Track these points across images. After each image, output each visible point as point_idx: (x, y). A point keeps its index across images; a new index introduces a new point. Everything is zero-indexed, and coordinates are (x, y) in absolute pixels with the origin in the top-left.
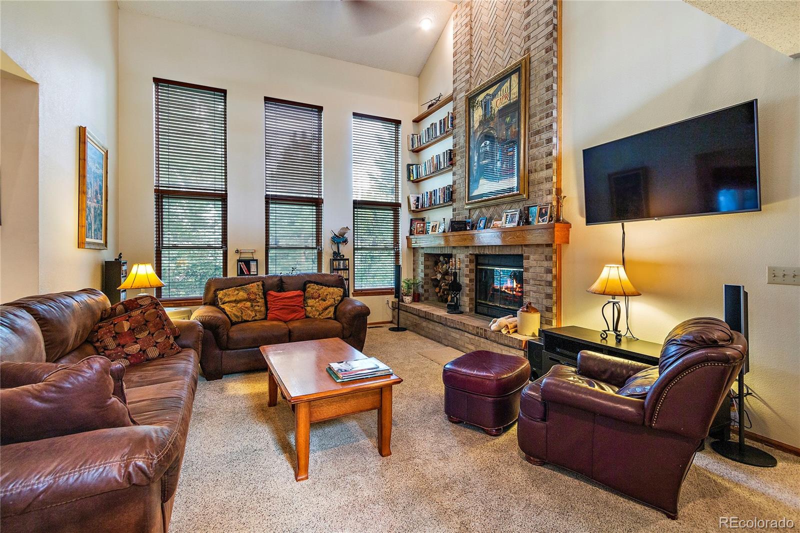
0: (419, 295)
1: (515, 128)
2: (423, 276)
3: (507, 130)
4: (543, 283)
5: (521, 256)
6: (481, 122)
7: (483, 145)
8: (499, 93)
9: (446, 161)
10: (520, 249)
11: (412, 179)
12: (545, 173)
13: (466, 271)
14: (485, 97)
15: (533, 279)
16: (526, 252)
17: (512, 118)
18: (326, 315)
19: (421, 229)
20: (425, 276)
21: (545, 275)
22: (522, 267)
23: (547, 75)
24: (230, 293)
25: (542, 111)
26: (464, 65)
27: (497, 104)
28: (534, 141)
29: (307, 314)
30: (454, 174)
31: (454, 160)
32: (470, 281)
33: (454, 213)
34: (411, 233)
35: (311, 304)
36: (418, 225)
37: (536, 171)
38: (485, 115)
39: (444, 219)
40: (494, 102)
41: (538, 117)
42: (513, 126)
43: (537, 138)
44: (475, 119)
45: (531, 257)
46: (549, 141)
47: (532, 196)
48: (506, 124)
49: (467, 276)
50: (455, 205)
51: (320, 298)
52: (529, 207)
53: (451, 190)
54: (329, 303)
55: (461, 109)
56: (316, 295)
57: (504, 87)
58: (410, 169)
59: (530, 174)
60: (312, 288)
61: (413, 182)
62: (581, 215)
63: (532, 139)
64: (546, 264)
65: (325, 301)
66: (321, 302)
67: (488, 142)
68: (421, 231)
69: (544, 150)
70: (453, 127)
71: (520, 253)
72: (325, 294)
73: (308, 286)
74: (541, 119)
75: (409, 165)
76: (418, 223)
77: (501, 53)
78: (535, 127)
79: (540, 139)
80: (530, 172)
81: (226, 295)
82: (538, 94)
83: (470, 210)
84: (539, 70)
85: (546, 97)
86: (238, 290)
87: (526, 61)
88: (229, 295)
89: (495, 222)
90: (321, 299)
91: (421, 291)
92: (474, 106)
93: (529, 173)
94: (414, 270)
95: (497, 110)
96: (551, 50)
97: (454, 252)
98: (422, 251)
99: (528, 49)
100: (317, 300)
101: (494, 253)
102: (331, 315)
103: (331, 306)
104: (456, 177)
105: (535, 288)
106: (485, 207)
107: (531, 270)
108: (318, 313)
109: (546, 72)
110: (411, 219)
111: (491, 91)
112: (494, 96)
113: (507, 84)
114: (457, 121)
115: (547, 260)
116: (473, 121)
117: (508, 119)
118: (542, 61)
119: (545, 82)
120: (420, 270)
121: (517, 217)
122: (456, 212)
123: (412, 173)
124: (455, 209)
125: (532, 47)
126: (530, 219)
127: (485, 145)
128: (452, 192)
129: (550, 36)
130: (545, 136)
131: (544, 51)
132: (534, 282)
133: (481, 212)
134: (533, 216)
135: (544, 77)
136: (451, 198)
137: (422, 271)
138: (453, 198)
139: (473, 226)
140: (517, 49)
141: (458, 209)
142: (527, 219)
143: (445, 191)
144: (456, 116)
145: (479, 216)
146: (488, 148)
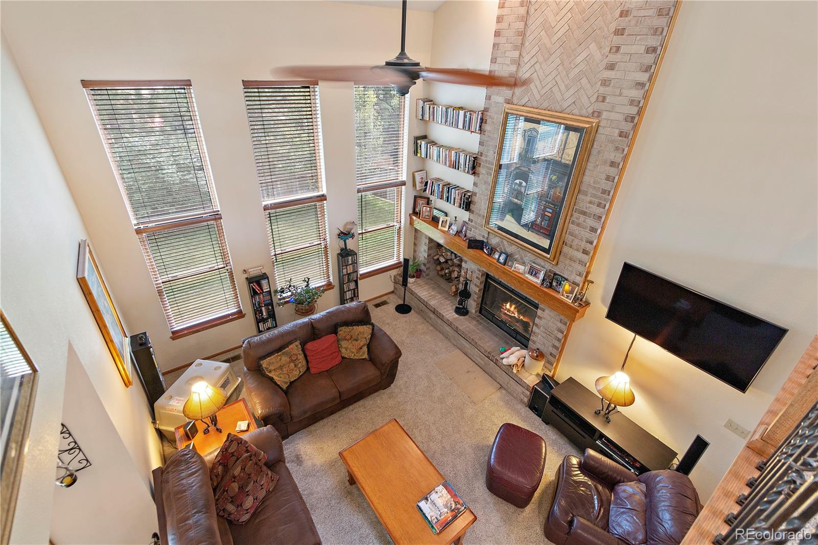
0: (420, 270)
1: (560, 193)
2: (426, 256)
3: (550, 188)
4: (553, 336)
5: (537, 305)
7: (517, 181)
8: (550, 139)
9: (467, 166)
11: (419, 155)
12: (580, 255)
13: (476, 281)
15: (544, 328)
16: (542, 305)
17: (559, 179)
18: (361, 355)
19: (427, 214)
21: (556, 332)
23: (612, 162)
24: (274, 360)
25: (594, 196)
26: (508, 61)
28: (578, 219)
29: (343, 355)
30: (475, 183)
31: (477, 168)
33: (470, 223)
34: (414, 212)
35: (345, 346)
36: (424, 208)
37: (571, 247)
38: (526, 151)
39: (456, 217)
40: (541, 145)
41: (588, 199)
42: (558, 189)
43: (582, 218)
45: (547, 311)
46: (594, 230)
47: (560, 266)
48: (551, 180)
50: (472, 216)
51: (352, 339)
52: (555, 274)
53: (470, 199)
54: (362, 344)
55: (495, 116)
56: (348, 337)
57: (558, 138)
58: (417, 143)
59: (564, 245)
60: (343, 331)
61: (419, 157)
62: (603, 301)
64: (559, 324)
65: (357, 340)
66: (354, 342)
67: (525, 183)
68: (428, 216)
69: (586, 234)
70: (481, 131)
71: (536, 302)
72: (356, 334)
73: (339, 329)
74: (590, 202)
75: (416, 139)
77: (563, 87)
78: (582, 206)
79: (584, 221)
81: (270, 364)
82: (594, 173)
83: (489, 232)
84: (604, 150)
85: (604, 185)
86: (280, 355)
87: (592, 128)
88: (273, 363)
89: (517, 265)
90: (353, 340)
91: (423, 268)
93: (563, 244)
94: (415, 244)
95: (542, 155)
96: (625, 137)
97: (465, 259)
99: (599, 114)
100: (350, 341)
102: (366, 356)
103: (364, 345)
104: (476, 189)
105: (544, 335)
106: (507, 242)
107: (543, 320)
108: (353, 355)
109: (612, 158)
110: (415, 197)
113: (563, 137)
114: (486, 128)
115: (561, 322)
117: (554, 177)
118: (613, 142)
119: (608, 168)
120: (422, 250)
121: (541, 276)
122: (473, 224)
123: (420, 150)
124: (472, 220)
125: (605, 115)
126: (554, 284)
127: (521, 183)
128: (470, 202)
129: (629, 119)
130: (590, 222)
131: (617, 131)
132: (544, 330)
133: (502, 242)
134: (557, 283)
135: (609, 162)
136: (469, 208)
137: (425, 251)
138: (471, 208)
139: (492, 251)
140: (585, 100)
141: (476, 223)
142: (551, 283)
143: (461, 197)
144: (488, 122)
145: (498, 245)
146: (523, 189)
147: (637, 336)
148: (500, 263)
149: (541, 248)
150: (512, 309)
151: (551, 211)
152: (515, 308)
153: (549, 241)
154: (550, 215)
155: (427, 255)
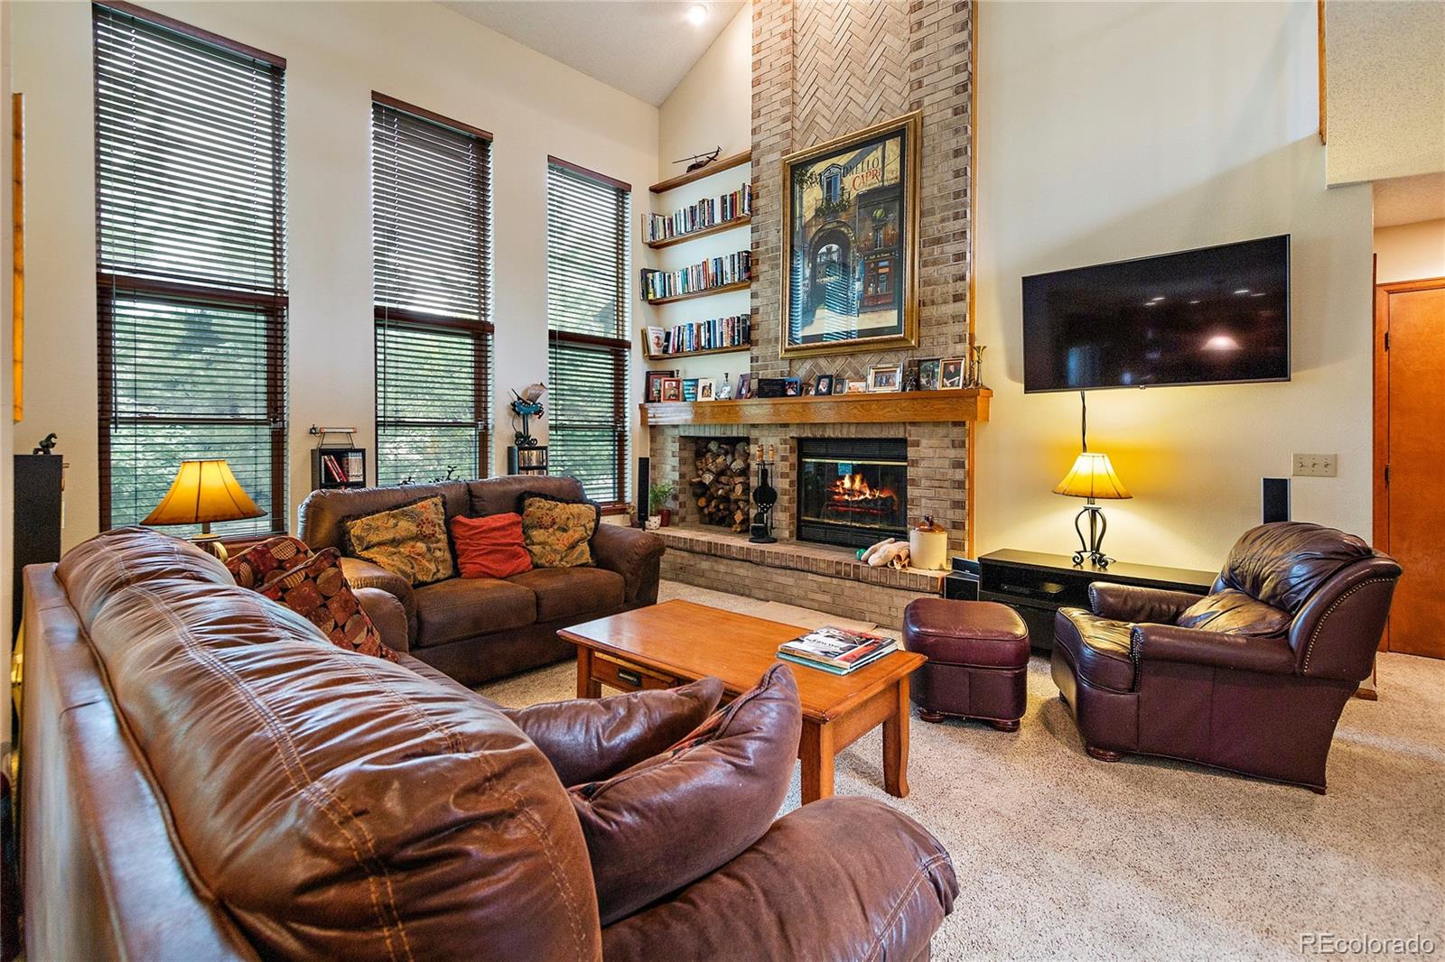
1: (893, 230)
2: (677, 478)
3: (876, 230)
4: (947, 484)
5: (904, 441)
6: (818, 211)
7: (824, 250)
8: (860, 166)
9: (736, 270)
10: (902, 429)
11: (651, 297)
12: (951, 308)
13: (783, 467)
14: (827, 169)
15: (927, 478)
16: (913, 434)
17: (887, 211)
18: (577, 559)
19: (672, 392)
20: (680, 478)
21: (950, 472)
22: (905, 459)
23: (956, 151)
24: (379, 523)
25: (945, 208)
26: (777, 105)
27: (856, 184)
28: (931, 254)
29: (536, 560)
30: (754, 296)
31: (754, 270)
32: (791, 483)
33: (754, 364)
34: (648, 399)
35: (541, 539)
36: (667, 383)
37: (933, 303)
38: (828, 200)
40: (848, 181)
41: (938, 217)
42: (890, 226)
43: (937, 249)
44: (805, 204)
45: (924, 442)
46: (960, 257)
47: (926, 343)
48: (874, 219)
49: (784, 475)
50: (755, 351)
51: (556, 527)
52: (920, 361)
53: (748, 323)
54: (577, 536)
55: (770, 182)
56: (547, 521)
57: (870, 158)
58: (647, 279)
59: (922, 308)
60: (537, 507)
61: (651, 302)
62: (1012, 376)
63: (926, 250)
64: (952, 453)
65: (565, 530)
66: (559, 534)
67: (835, 247)
68: (673, 395)
69: (950, 270)
70: (751, 212)
71: (901, 435)
72: (564, 517)
73: (527, 502)
74: (943, 220)
75: (645, 272)
76: (665, 381)
77: (861, 99)
78: (933, 232)
79: (942, 253)
80: (922, 303)
81: (369, 528)
82: (936, 179)
83: (791, 360)
84: (938, 141)
85: (954, 185)
86: (394, 516)
87: (915, 120)
88: (377, 528)
89: (851, 384)
90: (558, 529)
92: (802, 182)
93: (920, 306)
94: (653, 467)
95: (854, 194)
96: (963, 112)
97: (754, 434)
98: (676, 432)
99: (919, 103)
100: (551, 530)
101: (845, 436)
102: (587, 558)
103: (582, 540)
104: (757, 302)
105: (931, 493)
106: (826, 356)
107: (923, 464)
108: (558, 557)
109: (954, 146)
110: (648, 373)
111: (843, 160)
112: (848, 169)
113: (878, 153)
114: (760, 202)
115: (953, 447)
116: (801, 206)
117: (878, 213)
118: (948, 127)
119: (953, 161)
120: (668, 468)
121: (898, 377)
122: (760, 363)
123: (653, 287)
124: (758, 357)
125: (926, 101)
126: (923, 381)
127: (829, 250)
128: (750, 328)
129: (961, 89)
130: (951, 248)
131: (950, 111)
132: (928, 483)
133: (817, 365)
134: (928, 376)
135: (951, 153)
136: (749, 338)
137: (674, 468)
138: (753, 337)
139: (802, 389)
140: (895, 99)
141: (765, 359)
142: (918, 381)
143: (734, 325)
144: (760, 194)
145: (811, 373)
146: (835, 257)
147: (1086, 393)
148: (823, 394)
149: (886, 330)
150: (857, 485)
151: (886, 263)
152: (862, 481)
153: (897, 312)
154: (887, 270)
155: (678, 474)
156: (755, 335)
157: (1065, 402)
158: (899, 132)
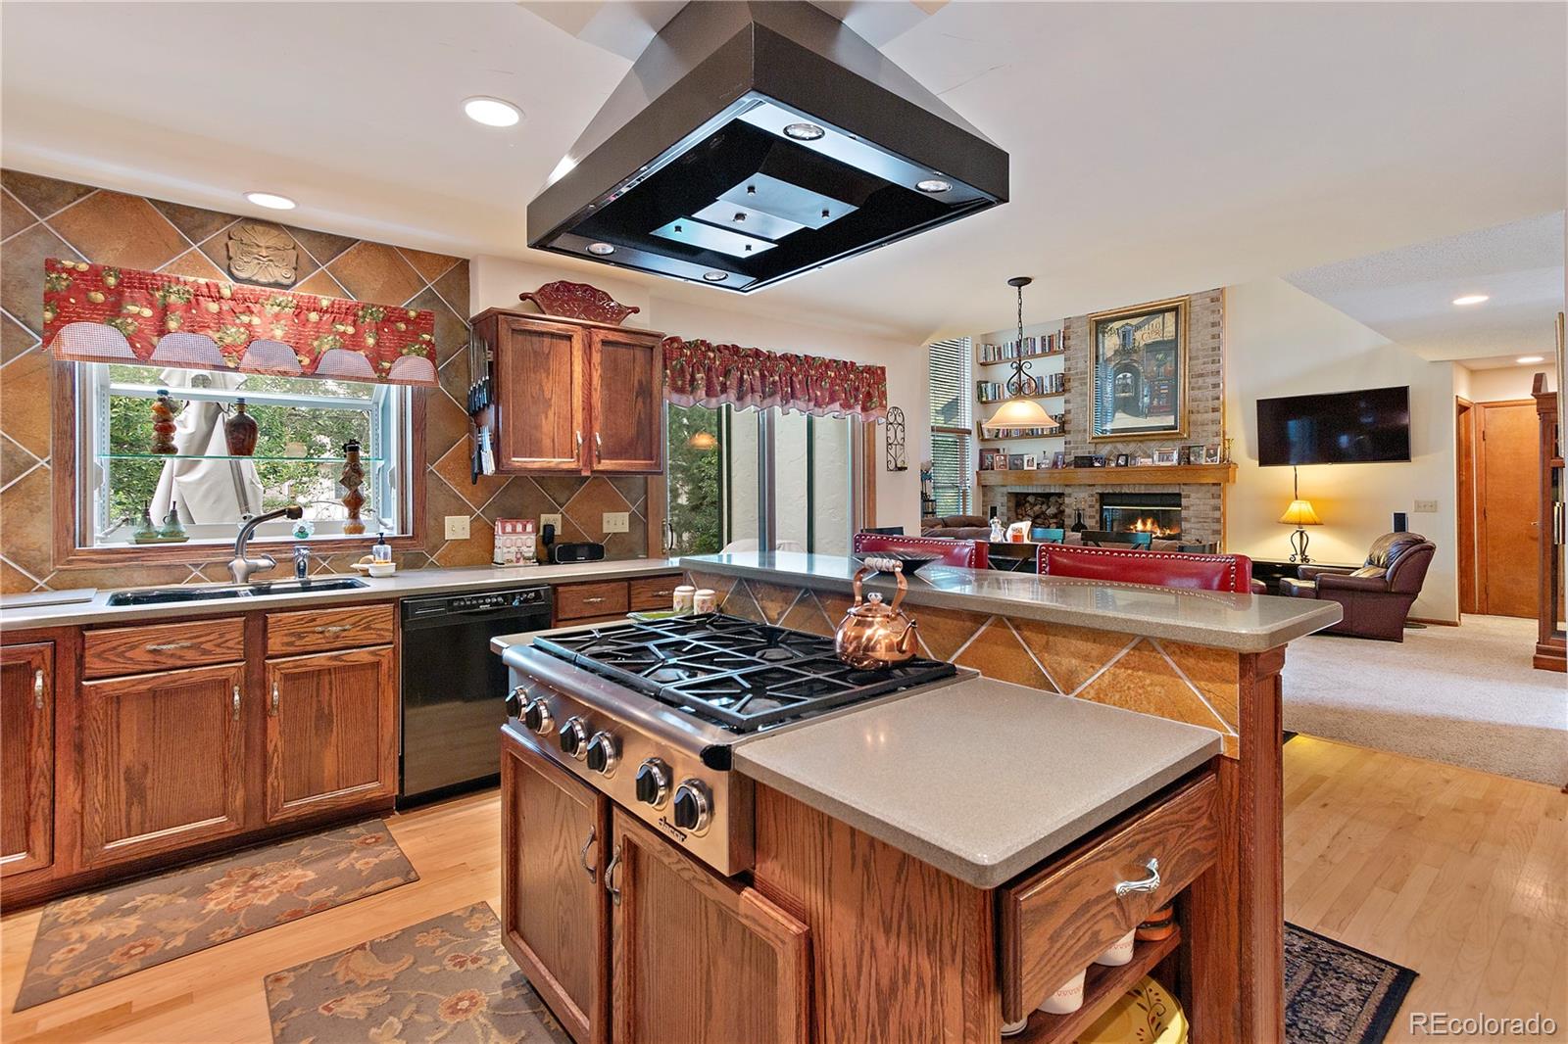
1: (1171, 367)
2: (1006, 520)
3: (1159, 366)
4: (1208, 520)
5: (1179, 495)
6: (1116, 352)
7: (1121, 376)
8: (1146, 326)
9: (1054, 384)
10: (1178, 488)
11: (984, 399)
12: (1211, 416)
13: (1090, 512)
14: (1123, 326)
15: (1197, 517)
16: (1185, 490)
17: (1166, 356)
19: (1001, 463)
20: (1008, 520)
21: (1211, 513)
22: (1180, 506)
23: (1213, 323)
25: (1206, 356)
27: (1144, 336)
28: (1197, 383)
30: (1067, 401)
31: (1066, 385)
32: (1097, 522)
33: (1068, 446)
34: (982, 467)
36: (997, 457)
37: (1198, 412)
38: (1124, 346)
39: (1044, 451)
40: (1138, 335)
41: (1201, 361)
42: (1168, 364)
43: (1200, 380)
44: (1106, 346)
45: (1192, 495)
46: (1216, 386)
47: (1193, 436)
48: (1157, 360)
49: (1090, 517)
50: (1068, 437)
52: (1190, 447)
53: (1064, 419)
55: (1079, 330)
57: (1154, 322)
58: (982, 387)
59: (1191, 415)
61: (982, 402)
62: (1250, 456)
63: (1193, 380)
64: (1213, 502)
67: (1129, 375)
68: (1002, 465)
69: (1210, 393)
70: (1066, 349)
71: (1177, 492)
74: (1204, 363)
75: (979, 383)
78: (1198, 369)
79: (1204, 382)
80: (1191, 412)
82: (1199, 338)
83: (1096, 443)
84: (1202, 316)
85: (1212, 343)
87: (1185, 304)
89: (1142, 460)
92: (1104, 333)
93: (1189, 414)
95: (1142, 343)
97: (1067, 491)
98: (1005, 490)
101: (1137, 492)
104: (1069, 406)
105: (1197, 526)
106: (1122, 442)
107: (1192, 508)
109: (1211, 320)
111: (1134, 322)
112: (1138, 328)
113: (1161, 317)
114: (1071, 342)
115: (1213, 498)
116: (1103, 347)
117: (1160, 356)
118: (1207, 309)
119: (1211, 329)
121: (1175, 456)
122: (1072, 445)
123: (986, 393)
124: (1070, 442)
126: (1192, 459)
127: (1125, 377)
128: (1064, 423)
130: (1210, 380)
131: (1208, 300)
132: (1197, 520)
133: (1115, 448)
134: (1195, 456)
135: (1210, 325)
136: (1064, 429)
137: (1003, 514)
139: (1105, 462)
141: (1076, 442)
142: (1188, 459)
144: (1072, 337)
145: (1111, 453)
146: (1129, 381)
147: (1297, 467)
148: (1122, 466)
149: (1166, 428)
151: (1166, 387)
153: (1173, 417)
154: (1166, 391)
155: (1006, 517)
156: (1067, 427)
157: (1283, 473)
158: (1175, 309)
